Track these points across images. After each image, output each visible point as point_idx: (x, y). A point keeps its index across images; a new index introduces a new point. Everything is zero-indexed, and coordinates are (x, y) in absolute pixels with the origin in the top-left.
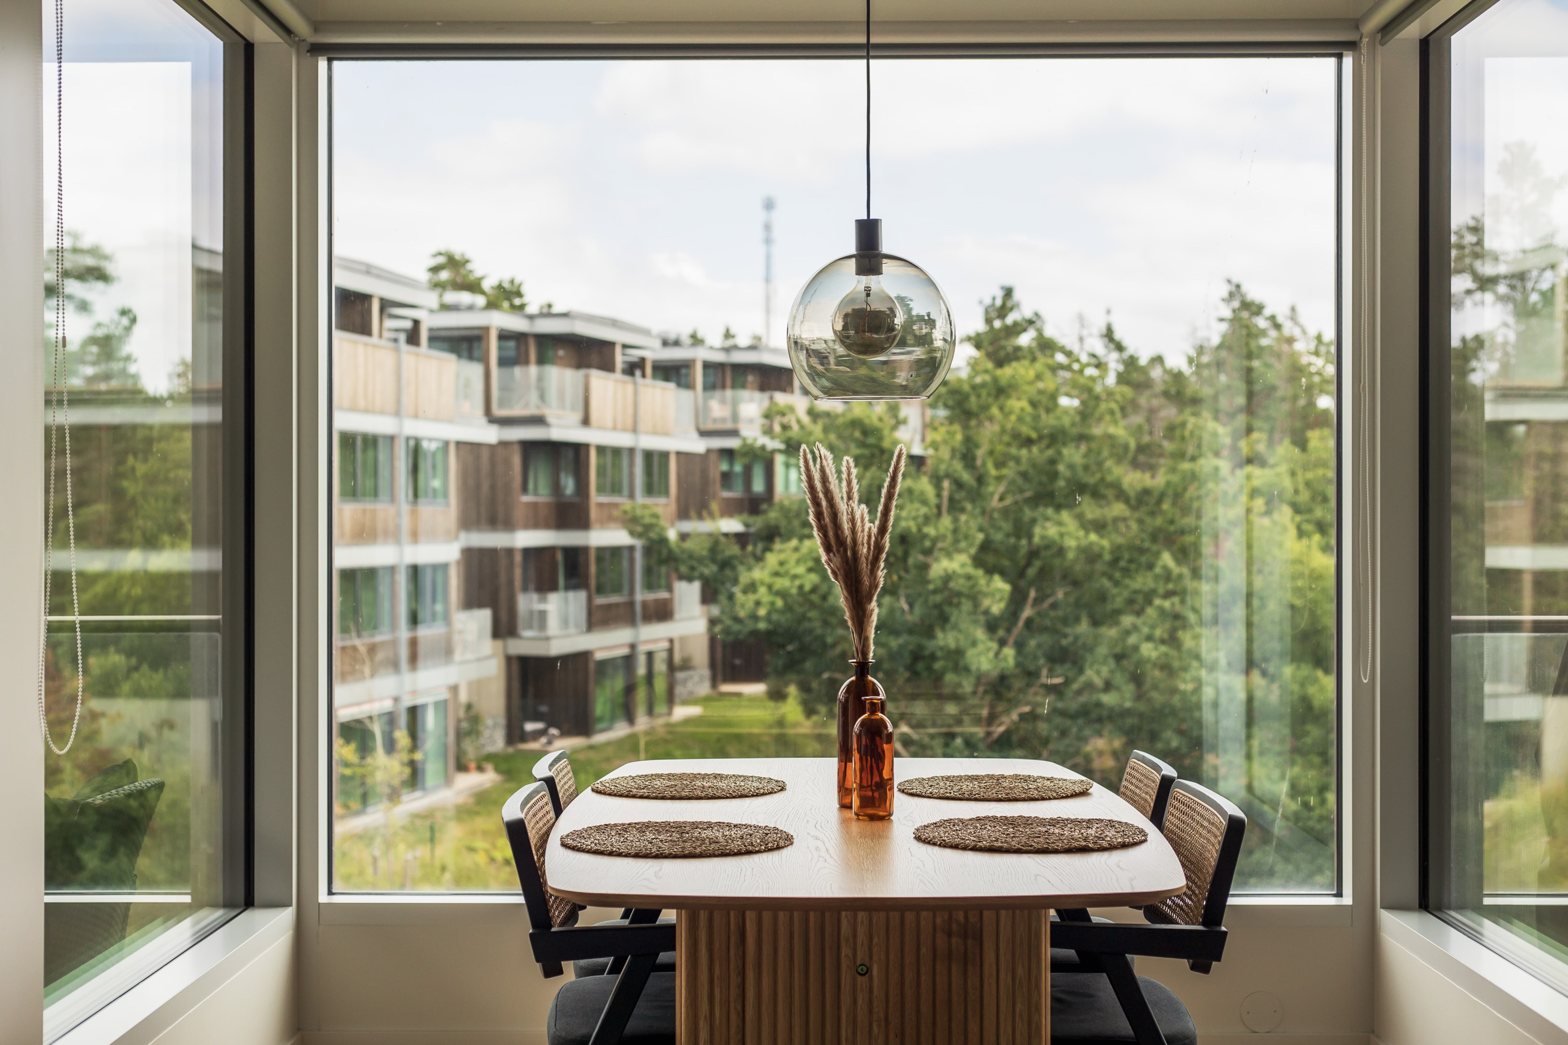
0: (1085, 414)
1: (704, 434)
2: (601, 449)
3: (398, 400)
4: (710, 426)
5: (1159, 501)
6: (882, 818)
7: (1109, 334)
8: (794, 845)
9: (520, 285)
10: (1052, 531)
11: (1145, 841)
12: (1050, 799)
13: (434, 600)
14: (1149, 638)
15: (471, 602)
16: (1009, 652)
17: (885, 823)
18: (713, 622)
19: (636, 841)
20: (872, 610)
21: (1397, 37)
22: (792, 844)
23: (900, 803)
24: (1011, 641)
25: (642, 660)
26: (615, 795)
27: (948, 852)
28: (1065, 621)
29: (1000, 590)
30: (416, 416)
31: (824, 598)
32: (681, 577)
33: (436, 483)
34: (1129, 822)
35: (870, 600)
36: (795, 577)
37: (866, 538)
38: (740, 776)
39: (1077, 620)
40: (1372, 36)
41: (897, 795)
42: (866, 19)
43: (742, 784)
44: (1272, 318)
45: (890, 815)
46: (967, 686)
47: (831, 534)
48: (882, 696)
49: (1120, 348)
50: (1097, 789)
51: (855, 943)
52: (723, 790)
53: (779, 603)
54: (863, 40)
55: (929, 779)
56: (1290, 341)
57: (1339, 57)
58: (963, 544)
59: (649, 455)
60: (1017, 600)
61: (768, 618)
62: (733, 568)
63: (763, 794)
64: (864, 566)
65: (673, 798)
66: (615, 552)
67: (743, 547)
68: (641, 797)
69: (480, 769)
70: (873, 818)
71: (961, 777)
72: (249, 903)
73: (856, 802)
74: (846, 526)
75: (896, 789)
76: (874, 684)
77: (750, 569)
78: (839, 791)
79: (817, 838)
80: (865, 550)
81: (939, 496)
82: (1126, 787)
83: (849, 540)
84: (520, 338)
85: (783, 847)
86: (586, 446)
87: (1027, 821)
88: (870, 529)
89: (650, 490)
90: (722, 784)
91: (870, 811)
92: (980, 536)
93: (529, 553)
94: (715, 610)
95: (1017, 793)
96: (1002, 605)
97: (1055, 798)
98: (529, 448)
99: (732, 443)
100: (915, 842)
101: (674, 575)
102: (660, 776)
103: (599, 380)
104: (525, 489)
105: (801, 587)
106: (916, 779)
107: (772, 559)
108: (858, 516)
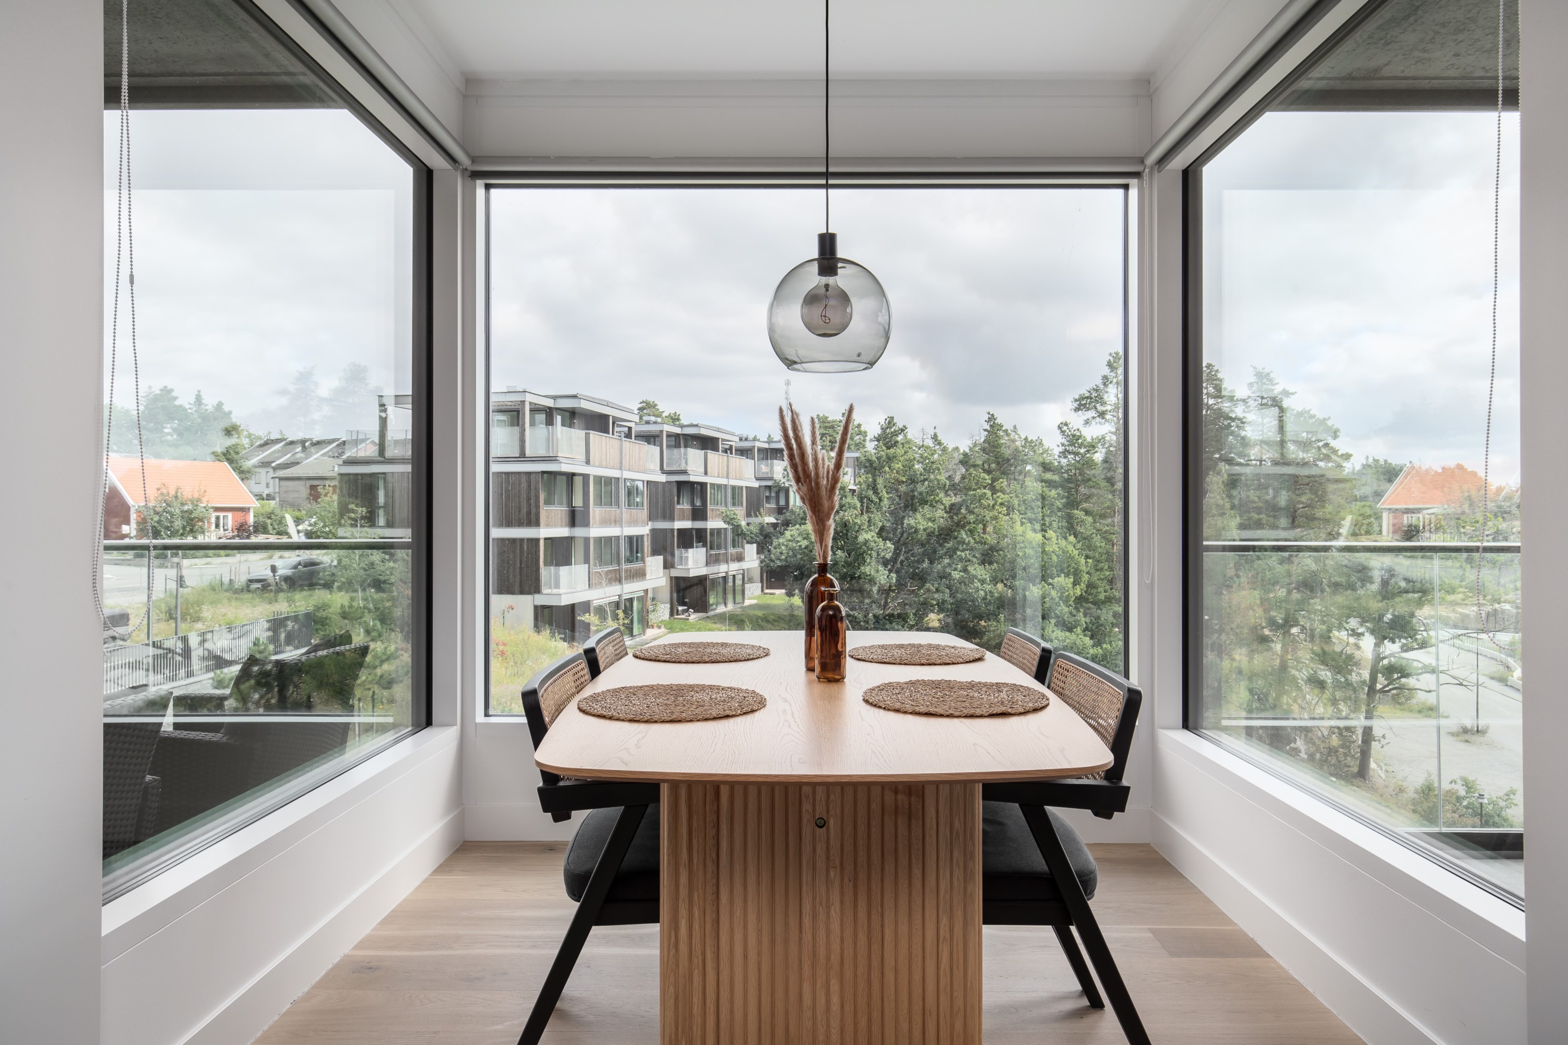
0: (927, 470)
1: (757, 479)
2: (712, 485)
3: (621, 463)
4: (761, 476)
5: (960, 509)
6: (837, 681)
7: (935, 437)
8: (767, 706)
9: (679, 415)
10: (912, 522)
11: (1047, 705)
12: (958, 663)
13: (637, 552)
14: (955, 569)
15: (655, 552)
16: (894, 575)
17: (839, 684)
18: (762, 562)
19: (638, 706)
20: (830, 526)
21: (1166, 168)
22: (764, 706)
23: (851, 667)
24: (894, 571)
25: (730, 580)
26: (647, 660)
27: (892, 715)
28: (918, 562)
29: (889, 548)
30: (629, 470)
31: (811, 551)
32: (748, 542)
33: (638, 500)
34: (1030, 686)
35: (829, 518)
36: (798, 541)
37: (826, 473)
38: (739, 645)
39: (923, 561)
40: (1152, 168)
41: (848, 658)
42: (825, 156)
43: (739, 651)
44: (1006, 431)
45: (843, 678)
46: (875, 589)
47: (800, 469)
48: (838, 588)
49: (940, 444)
50: (989, 655)
51: (814, 800)
52: (724, 656)
53: (791, 553)
54: (824, 170)
55: (870, 647)
56: (1014, 441)
57: (1126, 187)
58: (872, 528)
59: (734, 488)
60: (896, 554)
61: (786, 560)
62: (770, 538)
63: (752, 659)
64: (824, 493)
65: (687, 662)
66: (719, 531)
67: (775, 529)
68: (665, 661)
69: (659, 627)
70: (830, 681)
71: (892, 645)
72: (429, 723)
73: (818, 668)
74: (811, 465)
75: (847, 655)
76: (831, 580)
77: (778, 538)
78: (806, 657)
79: (786, 701)
80: (825, 482)
81: (862, 505)
82: (1005, 653)
83: (813, 474)
84: (677, 436)
85: (756, 710)
86: (706, 483)
87: (950, 685)
88: (828, 466)
89: (734, 504)
90: (724, 651)
91: (830, 675)
92: (880, 524)
93: (681, 531)
94: (763, 557)
95: (933, 659)
96: (891, 554)
97: (962, 663)
98: (680, 484)
99: (769, 483)
100: (864, 704)
101: (745, 541)
102: (684, 644)
103: (711, 454)
104: (678, 503)
105: (800, 546)
106: (861, 647)
107: (788, 534)
108: (820, 456)
